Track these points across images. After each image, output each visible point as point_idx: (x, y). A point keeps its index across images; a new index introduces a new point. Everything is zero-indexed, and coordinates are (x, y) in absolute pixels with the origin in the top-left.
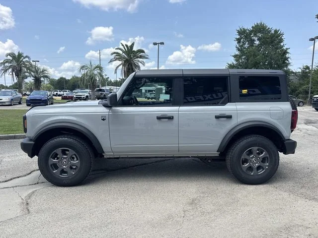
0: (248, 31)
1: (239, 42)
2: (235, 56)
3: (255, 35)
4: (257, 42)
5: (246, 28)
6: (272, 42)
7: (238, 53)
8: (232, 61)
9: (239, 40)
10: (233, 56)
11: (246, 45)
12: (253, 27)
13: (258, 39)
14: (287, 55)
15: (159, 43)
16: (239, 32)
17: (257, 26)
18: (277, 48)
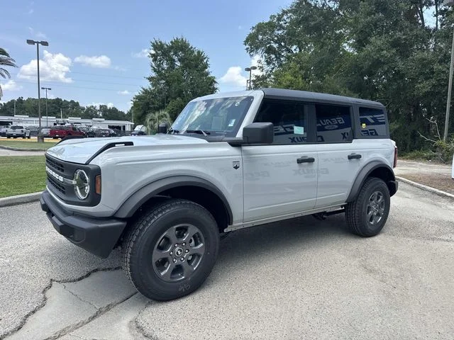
0: (166, 47)
1: (155, 60)
2: (151, 79)
3: (176, 54)
4: (178, 64)
5: (163, 42)
6: (196, 66)
7: (154, 75)
8: (148, 85)
9: (154, 57)
10: (149, 79)
11: (165, 66)
12: (172, 42)
13: (179, 60)
14: (216, 86)
15: (38, 43)
16: (153, 45)
17: (177, 41)
18: (203, 75)
